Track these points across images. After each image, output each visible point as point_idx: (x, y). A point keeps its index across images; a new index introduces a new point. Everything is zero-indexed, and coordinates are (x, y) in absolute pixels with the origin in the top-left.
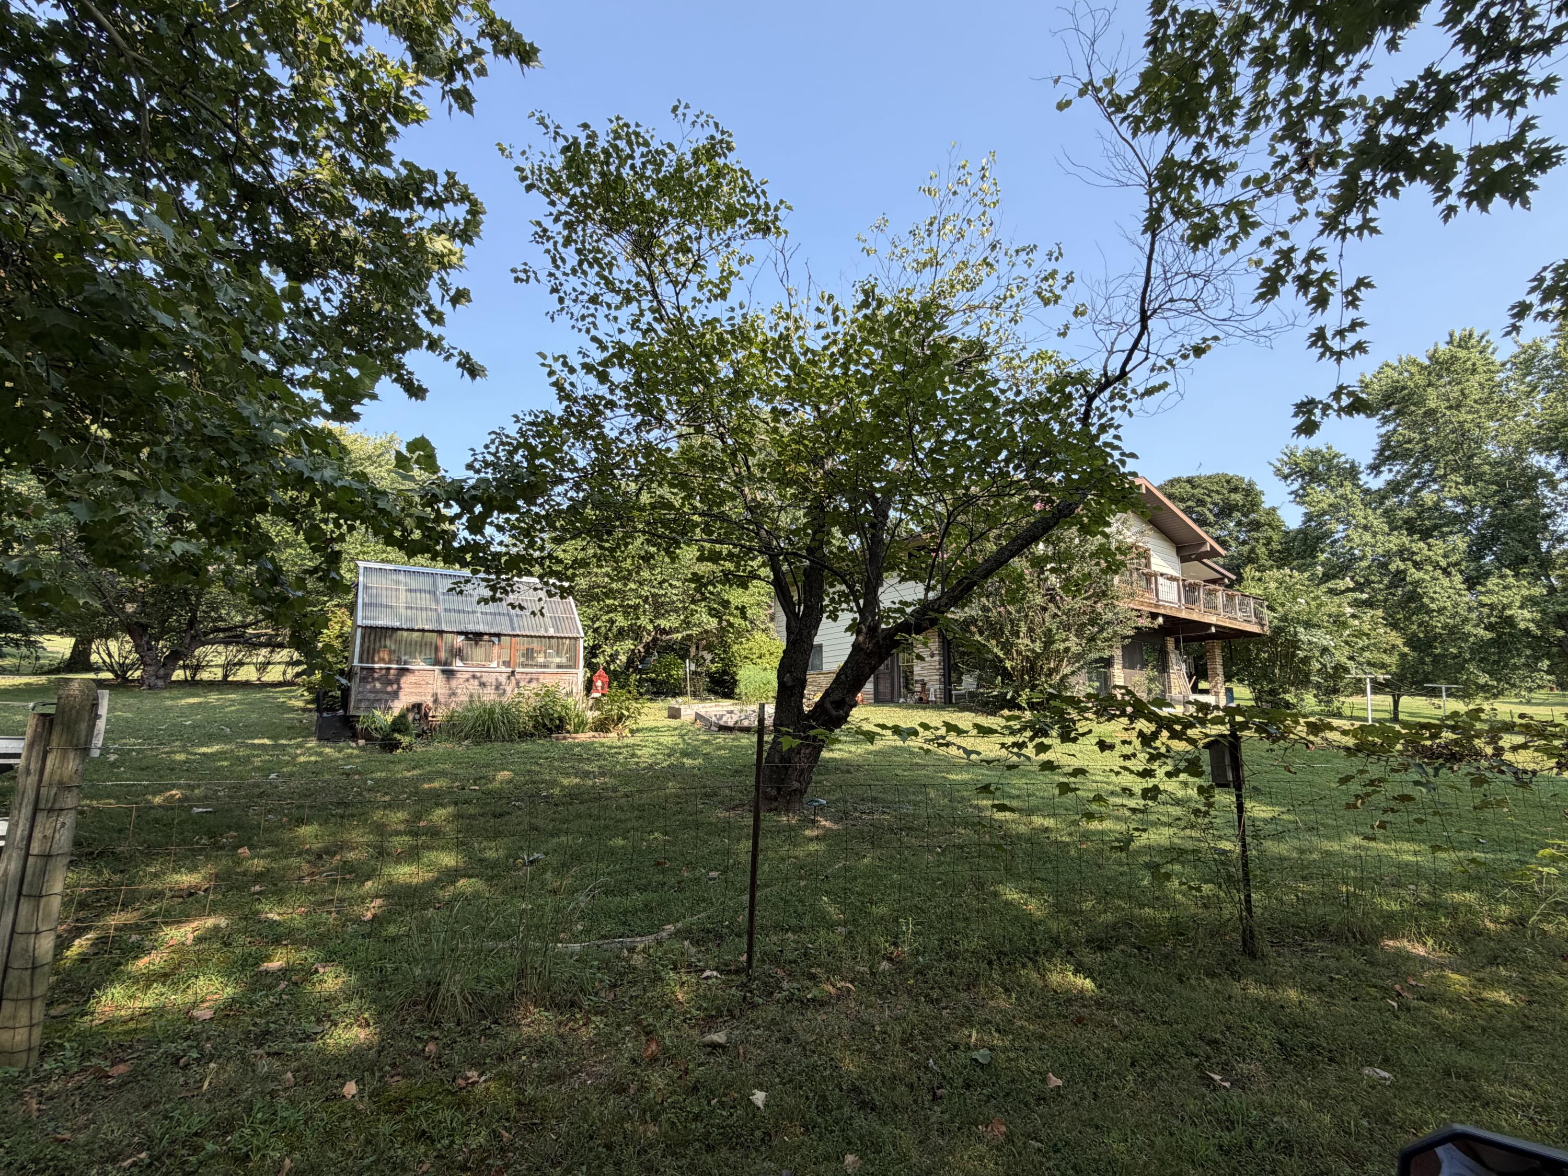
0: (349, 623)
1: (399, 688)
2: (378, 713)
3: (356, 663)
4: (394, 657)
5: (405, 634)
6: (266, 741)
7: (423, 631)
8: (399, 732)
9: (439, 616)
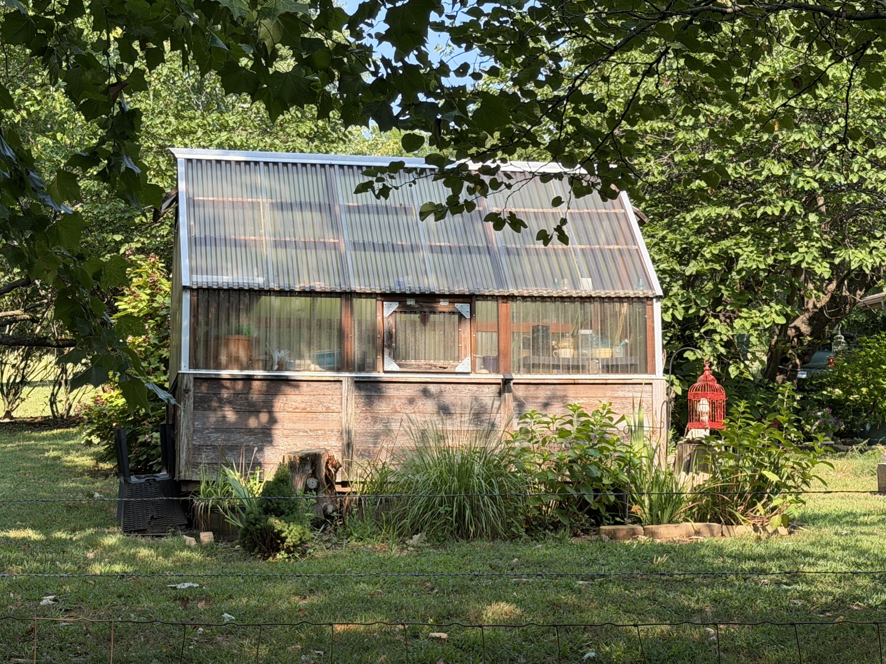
0: (166, 285)
1: (273, 421)
2: (234, 475)
3: (185, 368)
4: (259, 354)
5: (276, 301)
6: (31, 534)
7: (311, 293)
8: (279, 514)
9: (342, 259)
